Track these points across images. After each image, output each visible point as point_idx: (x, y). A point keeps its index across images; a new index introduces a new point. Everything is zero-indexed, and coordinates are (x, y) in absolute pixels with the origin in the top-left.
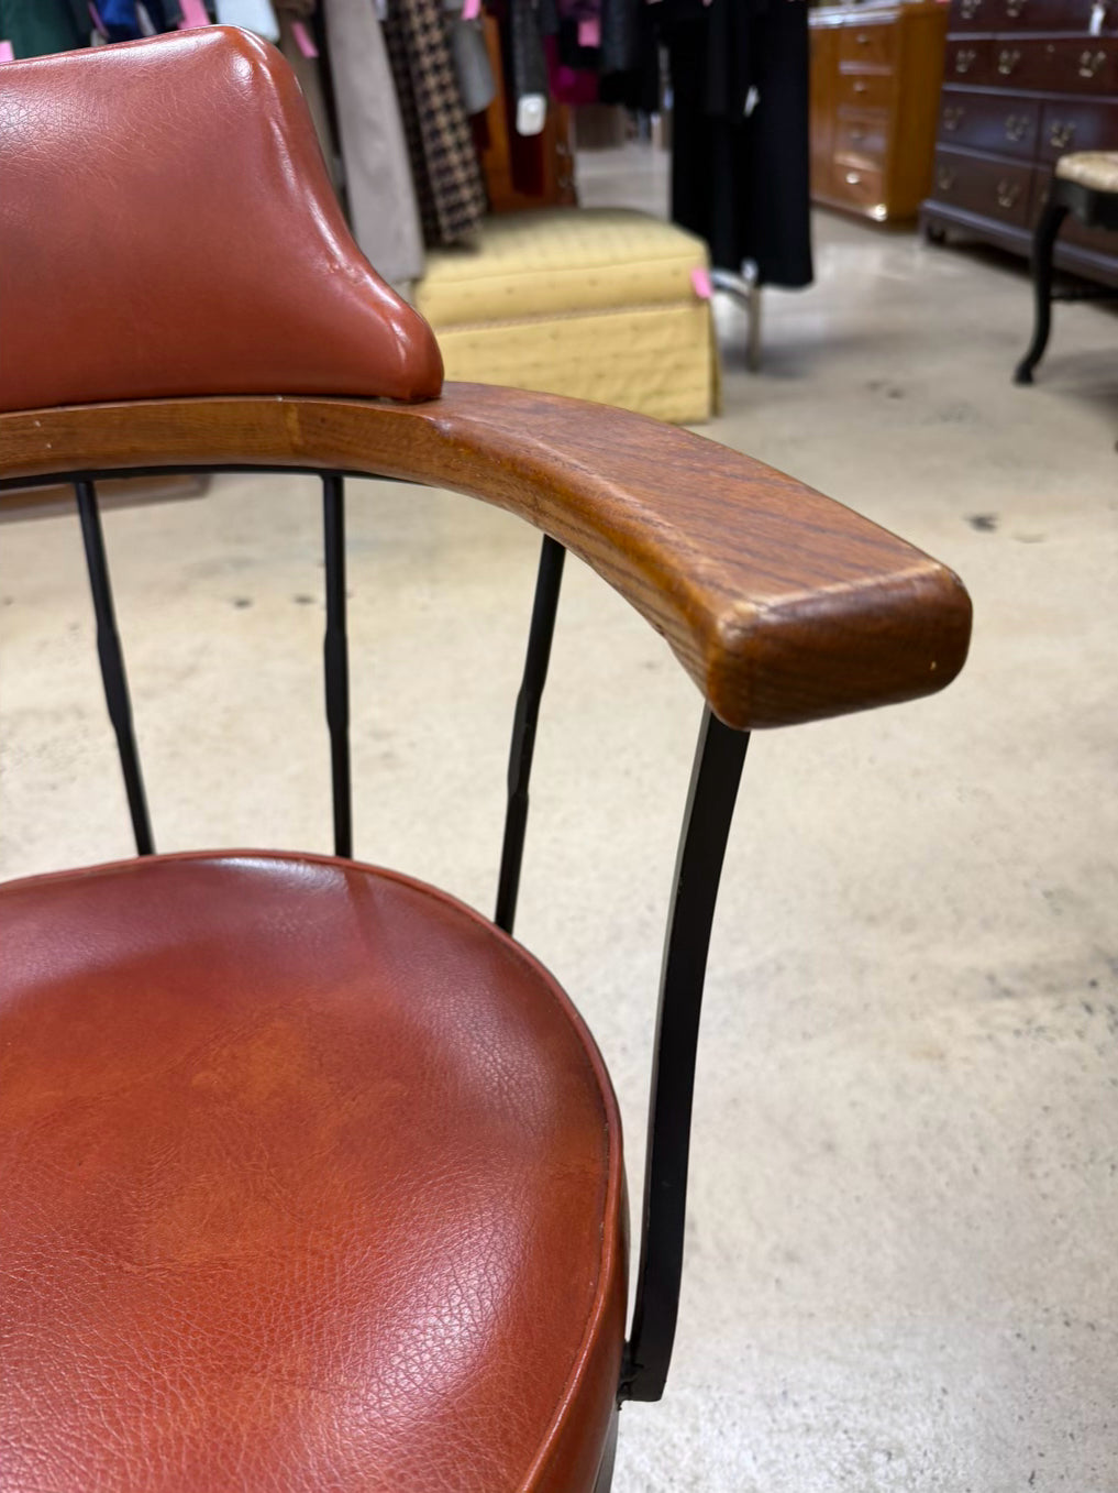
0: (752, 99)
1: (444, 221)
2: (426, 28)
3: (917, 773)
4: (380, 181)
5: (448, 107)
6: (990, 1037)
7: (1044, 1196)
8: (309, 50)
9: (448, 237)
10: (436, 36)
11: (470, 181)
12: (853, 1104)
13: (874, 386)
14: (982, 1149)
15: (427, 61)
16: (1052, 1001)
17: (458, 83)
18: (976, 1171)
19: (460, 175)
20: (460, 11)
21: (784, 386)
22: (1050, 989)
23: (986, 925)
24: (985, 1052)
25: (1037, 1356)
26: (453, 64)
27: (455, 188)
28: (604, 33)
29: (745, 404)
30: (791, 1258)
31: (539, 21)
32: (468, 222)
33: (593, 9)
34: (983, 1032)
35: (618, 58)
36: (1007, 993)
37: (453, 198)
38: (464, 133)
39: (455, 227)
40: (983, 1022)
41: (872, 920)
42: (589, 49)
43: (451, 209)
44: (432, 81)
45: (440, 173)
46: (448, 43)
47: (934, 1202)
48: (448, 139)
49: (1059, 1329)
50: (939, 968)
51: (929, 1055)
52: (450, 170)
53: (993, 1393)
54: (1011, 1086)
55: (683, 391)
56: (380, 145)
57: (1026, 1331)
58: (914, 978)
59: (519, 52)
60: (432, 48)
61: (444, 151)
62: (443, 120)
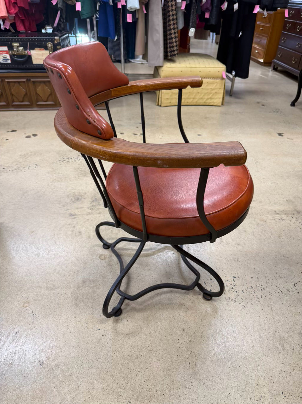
0: (241, 34)
1: (169, 54)
2: (172, 10)
3: (264, 178)
4: (156, 43)
5: (174, 29)
6: (274, 220)
7: (282, 241)
8: (145, 12)
9: (169, 58)
10: (174, 12)
11: (176, 46)
12: (249, 226)
13: (258, 103)
14: (272, 234)
15: (171, 18)
16: (286, 216)
17: (177, 23)
18: (270, 237)
19: (175, 44)
20: (181, 7)
21: (237, 100)
22: (286, 214)
23: (275, 203)
24: (273, 221)
25: (279, 260)
26: (177, 19)
28: (210, 16)
29: (229, 103)
30: (239, 244)
31: (197, 12)
32: (175, 55)
33: (209, 10)
34: (273, 219)
35: (213, 22)
36: (278, 214)
37: (172, 49)
38: (177, 35)
39: (171, 56)
40: (273, 217)
42: (207, 18)
43: (171, 52)
44: (172, 22)
45: (170, 43)
46: (176, 14)
47: (263, 240)
48: (173, 36)
49: (282, 257)
50: (266, 209)
51: (263, 221)
52: (173, 43)
53: (271, 263)
54: (277, 227)
55: (216, 98)
56: (158, 35)
57: (277, 257)
58: (261, 210)
59: (191, 18)
60: (173, 15)
61: (172, 38)
62: (173, 31)
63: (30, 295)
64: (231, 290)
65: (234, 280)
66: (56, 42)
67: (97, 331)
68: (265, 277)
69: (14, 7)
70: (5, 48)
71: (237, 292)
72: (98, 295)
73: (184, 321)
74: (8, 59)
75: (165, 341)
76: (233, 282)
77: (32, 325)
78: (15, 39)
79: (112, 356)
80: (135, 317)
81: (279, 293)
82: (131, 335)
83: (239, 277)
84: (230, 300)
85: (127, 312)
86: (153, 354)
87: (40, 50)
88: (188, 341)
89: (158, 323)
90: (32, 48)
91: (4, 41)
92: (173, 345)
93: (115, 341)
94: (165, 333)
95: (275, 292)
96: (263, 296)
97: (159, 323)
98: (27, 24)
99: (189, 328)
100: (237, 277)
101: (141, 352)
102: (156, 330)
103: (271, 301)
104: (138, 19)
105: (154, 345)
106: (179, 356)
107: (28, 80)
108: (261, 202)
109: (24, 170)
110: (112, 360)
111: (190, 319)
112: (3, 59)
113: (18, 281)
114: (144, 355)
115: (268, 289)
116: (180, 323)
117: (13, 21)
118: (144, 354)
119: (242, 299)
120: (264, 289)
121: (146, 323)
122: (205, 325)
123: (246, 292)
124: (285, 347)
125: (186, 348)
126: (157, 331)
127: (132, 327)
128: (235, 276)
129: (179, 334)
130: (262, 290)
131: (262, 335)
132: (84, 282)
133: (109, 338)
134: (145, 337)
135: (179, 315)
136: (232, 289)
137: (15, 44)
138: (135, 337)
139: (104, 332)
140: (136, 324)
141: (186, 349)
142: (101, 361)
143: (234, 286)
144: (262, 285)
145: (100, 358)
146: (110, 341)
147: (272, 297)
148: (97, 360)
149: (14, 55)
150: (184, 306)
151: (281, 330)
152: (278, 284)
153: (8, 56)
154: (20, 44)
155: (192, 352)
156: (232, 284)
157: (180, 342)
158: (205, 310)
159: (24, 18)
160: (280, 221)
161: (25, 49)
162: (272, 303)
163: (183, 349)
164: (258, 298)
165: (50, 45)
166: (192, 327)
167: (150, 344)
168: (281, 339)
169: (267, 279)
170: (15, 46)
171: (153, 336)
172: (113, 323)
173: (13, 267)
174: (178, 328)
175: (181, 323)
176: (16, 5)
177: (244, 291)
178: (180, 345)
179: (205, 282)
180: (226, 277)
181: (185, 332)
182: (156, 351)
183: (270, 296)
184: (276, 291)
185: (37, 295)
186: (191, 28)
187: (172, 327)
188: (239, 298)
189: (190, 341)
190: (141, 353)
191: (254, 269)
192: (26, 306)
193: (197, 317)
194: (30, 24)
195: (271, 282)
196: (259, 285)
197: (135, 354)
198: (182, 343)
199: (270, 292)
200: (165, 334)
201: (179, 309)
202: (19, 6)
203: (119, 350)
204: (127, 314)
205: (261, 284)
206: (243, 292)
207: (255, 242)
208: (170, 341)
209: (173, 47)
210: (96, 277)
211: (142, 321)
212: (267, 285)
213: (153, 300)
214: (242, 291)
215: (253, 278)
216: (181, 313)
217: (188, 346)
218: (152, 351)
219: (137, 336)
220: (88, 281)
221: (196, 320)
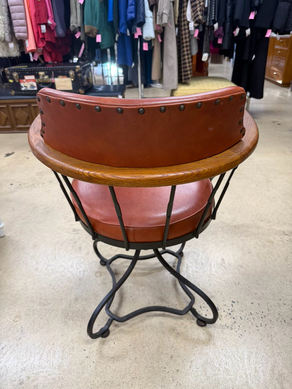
0: (254, 57)
1: (183, 78)
2: (186, 38)
3: (274, 197)
4: (171, 68)
5: (188, 54)
6: (282, 241)
7: (289, 265)
8: (160, 41)
9: (184, 81)
10: (188, 40)
11: (190, 70)
12: (255, 247)
13: (274, 122)
14: (278, 256)
15: (185, 45)
17: (190, 50)
18: (276, 259)
19: (188, 69)
20: (194, 35)
23: (284, 224)
24: (281, 243)
25: (284, 285)
26: (190, 46)
28: (223, 41)
30: (241, 266)
31: (209, 38)
32: (189, 78)
33: (221, 36)
34: (281, 240)
35: (226, 47)
36: (287, 235)
37: (186, 73)
38: (190, 60)
39: (185, 79)
40: (281, 238)
41: (262, 220)
42: (219, 44)
43: (185, 76)
44: (185, 49)
45: (184, 68)
46: (190, 41)
47: (268, 262)
48: (187, 61)
49: (288, 282)
50: (274, 229)
51: (270, 242)
52: (186, 67)
53: (275, 288)
54: (285, 248)
56: (172, 61)
57: (282, 281)
58: (269, 230)
59: (204, 44)
60: (186, 42)
61: (185, 63)
62: (186, 57)
63: (22, 309)
64: (227, 316)
65: (232, 305)
66: (77, 70)
67: (82, 352)
68: (266, 303)
69: (42, 41)
70: (33, 77)
71: (234, 318)
72: (88, 314)
74: (35, 87)
75: (151, 369)
76: (231, 307)
77: (19, 341)
78: (41, 69)
79: (93, 381)
80: (123, 340)
81: (281, 322)
82: (116, 358)
83: (238, 302)
84: (226, 327)
86: (136, 382)
87: (63, 78)
88: (175, 371)
89: (145, 347)
90: (56, 76)
91: (31, 71)
92: (159, 374)
93: (99, 365)
94: (151, 359)
95: (277, 321)
96: (263, 325)
97: (146, 347)
98: (54, 55)
99: (178, 355)
100: (236, 302)
101: (123, 379)
102: (142, 355)
103: (272, 331)
104: (153, 47)
105: (138, 372)
106: (164, 386)
108: (269, 222)
110: (92, 385)
111: (180, 346)
112: (31, 87)
113: (13, 295)
114: (126, 382)
115: (269, 317)
116: (169, 349)
117: (41, 54)
118: (127, 381)
119: (239, 326)
120: (265, 317)
121: (133, 347)
122: (195, 353)
123: (245, 319)
124: (284, 385)
125: (172, 378)
126: (143, 356)
127: (118, 350)
128: (234, 301)
129: (166, 361)
130: (262, 317)
131: (258, 369)
132: (76, 299)
133: (93, 360)
134: (130, 362)
135: (169, 340)
136: (229, 315)
137: (41, 73)
138: (119, 361)
139: (89, 354)
140: (122, 347)
141: (171, 380)
142: (81, 385)
143: (232, 311)
144: (263, 312)
145: (80, 382)
146: (93, 364)
147: (273, 326)
148: (77, 384)
149: (40, 83)
150: (175, 331)
151: (281, 365)
152: (281, 312)
153: (35, 84)
154: (45, 73)
155: (178, 383)
156: (230, 310)
157: (167, 370)
158: (198, 336)
159: (50, 50)
160: (288, 242)
161: (50, 77)
162: (273, 333)
163: (169, 378)
164: (257, 327)
165: (71, 73)
166: (181, 355)
167: (134, 371)
168: (280, 375)
169: (269, 305)
170: (41, 75)
171: (138, 361)
172: (99, 344)
173: (12, 280)
174: (165, 354)
175: (170, 349)
176: (44, 40)
177: (242, 318)
178: (166, 374)
179: (201, 306)
180: (224, 301)
181: (173, 359)
182: (140, 379)
183: (271, 324)
184: (278, 320)
185: (29, 310)
186: (204, 53)
187: (160, 353)
188: (237, 325)
189: (178, 371)
190: (123, 380)
191: (256, 294)
192: (17, 321)
193: (187, 343)
194: (56, 56)
195: (274, 309)
196: (259, 312)
197: (117, 381)
198: (168, 372)
199: (271, 321)
200: (151, 360)
201: (170, 334)
202: (46, 40)
203: (101, 375)
204: (115, 335)
205: (261, 311)
206: (241, 319)
207: (260, 265)
208: (156, 368)
209: (187, 71)
210: (89, 295)
211: (129, 344)
212: (269, 312)
213: (143, 322)
214: (241, 317)
215: (253, 304)
216: (171, 338)
217: (174, 376)
218: (136, 378)
219: (121, 360)
220: (80, 298)
221: (186, 347)
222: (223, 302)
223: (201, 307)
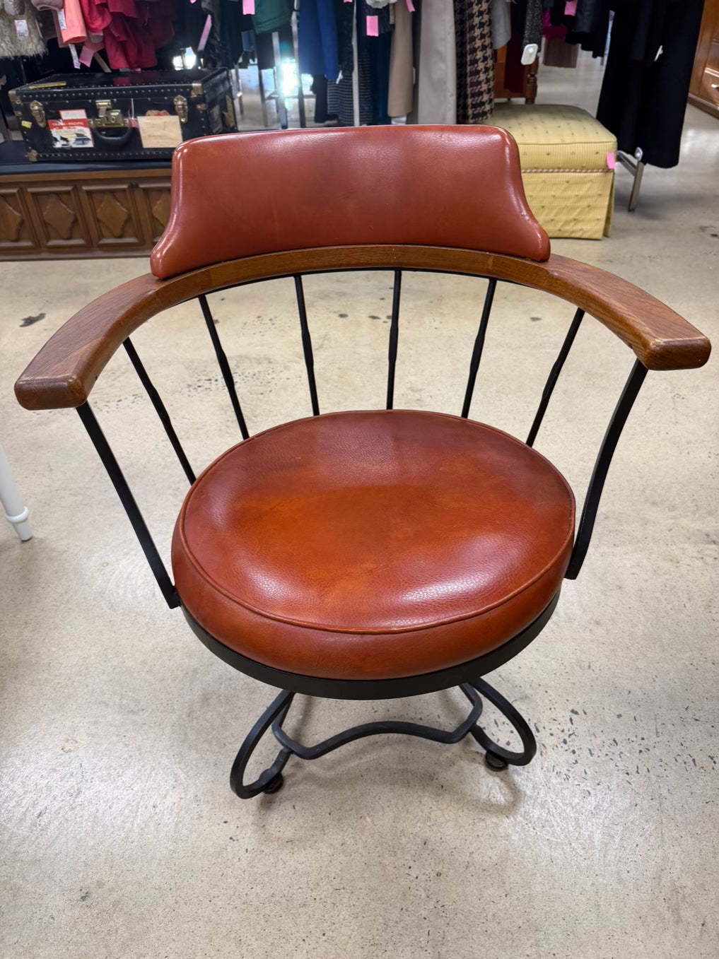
0: (660, 51)
1: (470, 112)
3: (689, 442)
4: (438, 86)
5: (484, 48)
6: (702, 558)
8: (412, 9)
9: (471, 121)
10: (485, 6)
11: (489, 91)
12: (633, 574)
13: (703, 229)
14: (689, 599)
15: (476, 20)
17: (491, 34)
18: (685, 606)
19: (484, 87)
21: (648, 223)
23: (710, 513)
24: (700, 563)
26: (490, 23)
27: (481, 93)
28: (578, 10)
29: (624, 232)
30: (597, 623)
31: (542, 2)
32: (484, 114)
34: (700, 556)
35: (585, 26)
36: (714, 542)
37: (478, 99)
38: (490, 63)
39: (475, 116)
40: (700, 552)
41: (654, 503)
42: (569, 17)
43: (474, 106)
44: (477, 32)
45: (473, 85)
46: (489, 11)
47: (663, 614)
48: (481, 66)
49: (709, 665)
50: (683, 528)
51: (672, 561)
52: (479, 83)
53: (677, 681)
54: (708, 578)
55: (590, 221)
56: (442, 66)
57: (695, 663)
58: (670, 530)
59: (529, 17)
60: (481, 13)
61: (477, 72)
62: (479, 55)
63: (80, 722)
64: (559, 746)
65: (571, 720)
66: (194, 95)
67: (221, 827)
68: (653, 717)
69: (101, 13)
70: (81, 114)
71: (574, 752)
72: (233, 736)
73: (429, 819)
74: (88, 139)
75: (377, 869)
76: (570, 724)
77: (76, 798)
78: (102, 91)
79: (246, 894)
80: (313, 799)
81: (685, 763)
82: (297, 843)
83: (585, 713)
84: (555, 773)
85: (294, 784)
86: (343, 898)
87: (159, 115)
88: (433, 874)
89: (365, 818)
90: (141, 112)
91: (78, 98)
92: (395, 880)
93: (259, 857)
94: (379, 846)
95: (676, 760)
96: (643, 771)
97: (368, 819)
98: (133, 52)
99: (441, 839)
100: (580, 712)
101: (314, 890)
102: (358, 837)
103: (661, 785)
104: (393, 26)
105: (348, 876)
106: (407, 910)
107: (133, 187)
108: (672, 508)
109: (107, 408)
110: (244, 904)
111: (446, 816)
112: (77, 140)
113: (59, 686)
114: (321, 899)
115: (657, 751)
116: (419, 825)
117: (101, 48)
118: (323, 896)
119: (586, 773)
120: (649, 750)
121: (337, 817)
122: (480, 834)
123: (600, 754)
124: (682, 914)
125: (425, 891)
126: (360, 839)
127: (301, 824)
128: (575, 710)
129: (413, 852)
130: (641, 751)
131: (624, 875)
132: (205, 699)
133: (246, 847)
134: (330, 852)
135: (421, 802)
136: (563, 745)
137: (103, 104)
138: (305, 850)
139: (236, 832)
140: (313, 816)
141: (424, 895)
142: (220, 903)
143: (570, 735)
144: (643, 739)
145: (218, 897)
146: (247, 854)
147: (666, 773)
148: (210, 901)
149: (100, 129)
150: (435, 780)
151: (678, 867)
152: (686, 738)
153: (87, 133)
154: (112, 102)
155: (439, 902)
156: (566, 732)
157: (414, 873)
158: (488, 794)
159: (124, 38)
161: (125, 113)
162: (664, 792)
163: (418, 893)
164: (628, 774)
165: (180, 102)
166: (448, 838)
167: (340, 873)
168: (675, 890)
169: (659, 722)
170: (102, 108)
171: (348, 851)
172: (259, 808)
173: (54, 649)
174: (411, 836)
175: (421, 823)
176: (106, 9)
177: (593, 752)
178: (412, 881)
179: (498, 721)
180: (553, 710)
181: (428, 848)
182: (352, 892)
183: (662, 769)
184: (677, 758)
185: (96, 723)
186: (527, 44)
187: (399, 832)
188: (579, 768)
189: (439, 875)
190: (314, 894)
191: (630, 692)
192: (70, 751)
193: (463, 811)
194: (139, 51)
195: (670, 732)
196: (634, 739)
197: (300, 895)
198: (417, 878)
199: (661, 761)
200: (377, 850)
201: (422, 787)
202: (111, 11)
203: (264, 880)
204: (296, 789)
205: (640, 737)
206: (592, 754)
207: (642, 619)
208: (389, 868)
210: (235, 689)
211: (328, 810)
212: (658, 740)
213: (361, 758)
214: (590, 750)
215: (622, 718)
216: (426, 799)
217: (430, 887)
218: (343, 891)
219: (310, 847)
220: (214, 697)
221: (460, 820)
222: (550, 712)
223: (496, 723)
